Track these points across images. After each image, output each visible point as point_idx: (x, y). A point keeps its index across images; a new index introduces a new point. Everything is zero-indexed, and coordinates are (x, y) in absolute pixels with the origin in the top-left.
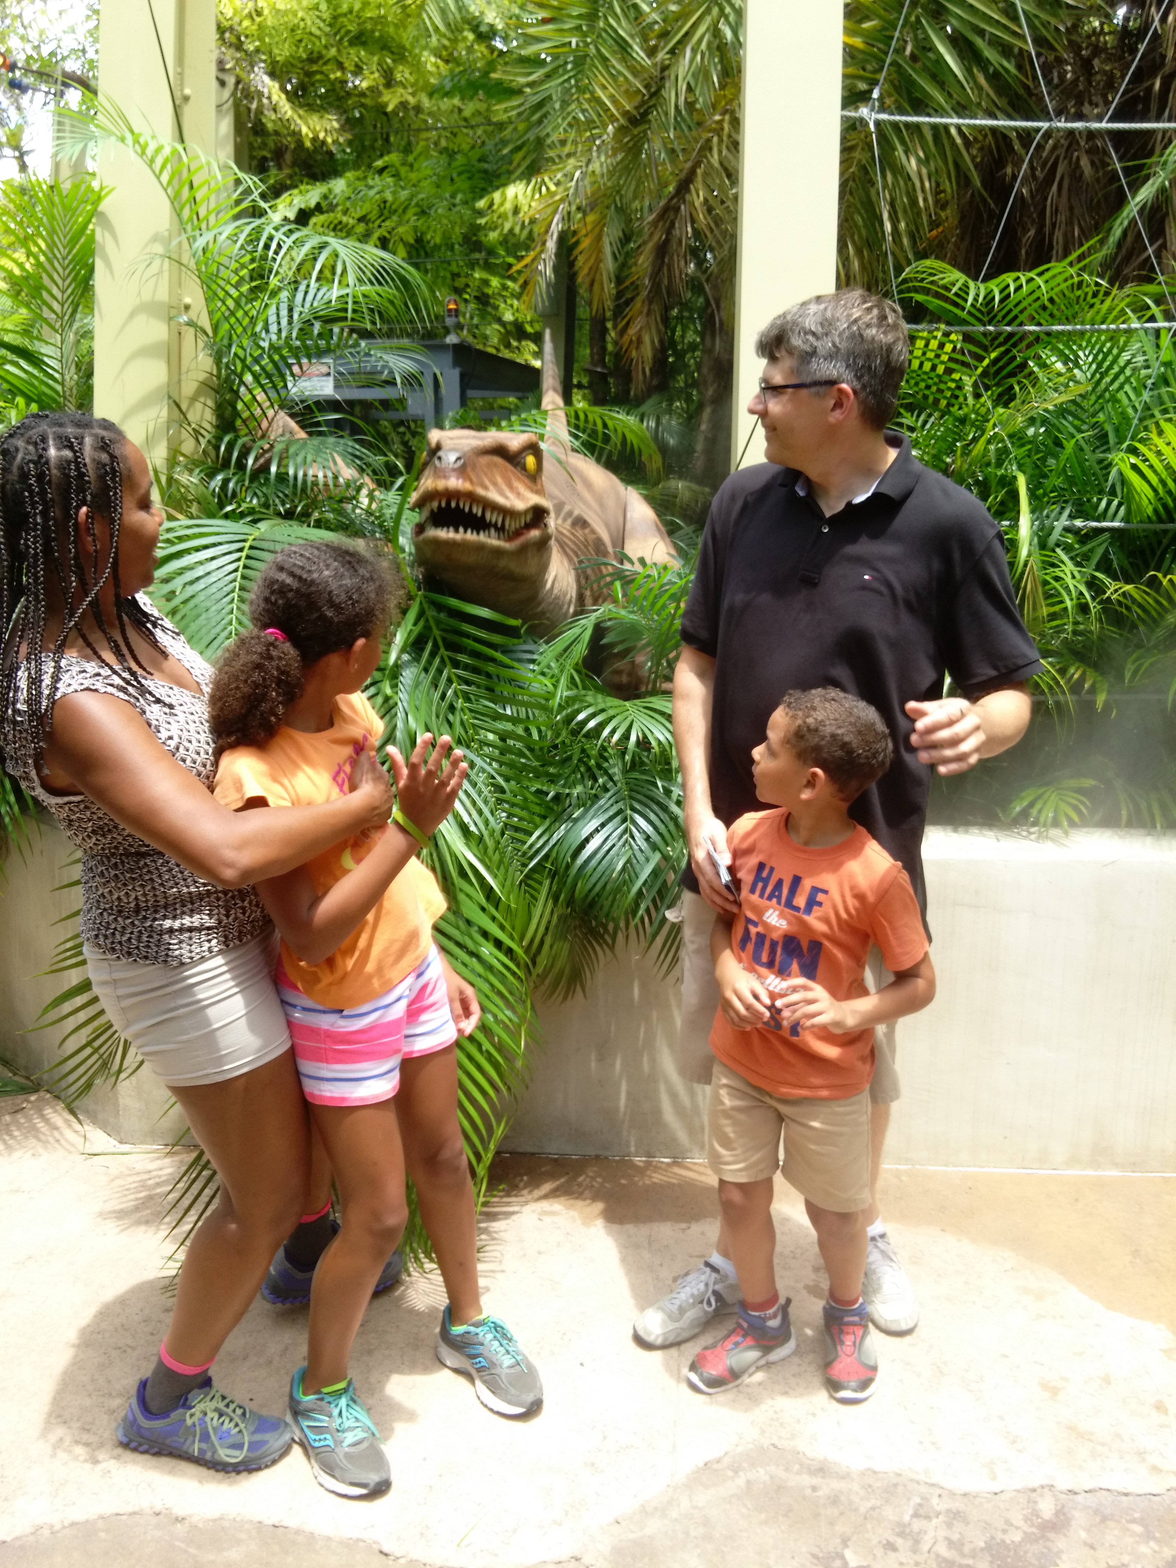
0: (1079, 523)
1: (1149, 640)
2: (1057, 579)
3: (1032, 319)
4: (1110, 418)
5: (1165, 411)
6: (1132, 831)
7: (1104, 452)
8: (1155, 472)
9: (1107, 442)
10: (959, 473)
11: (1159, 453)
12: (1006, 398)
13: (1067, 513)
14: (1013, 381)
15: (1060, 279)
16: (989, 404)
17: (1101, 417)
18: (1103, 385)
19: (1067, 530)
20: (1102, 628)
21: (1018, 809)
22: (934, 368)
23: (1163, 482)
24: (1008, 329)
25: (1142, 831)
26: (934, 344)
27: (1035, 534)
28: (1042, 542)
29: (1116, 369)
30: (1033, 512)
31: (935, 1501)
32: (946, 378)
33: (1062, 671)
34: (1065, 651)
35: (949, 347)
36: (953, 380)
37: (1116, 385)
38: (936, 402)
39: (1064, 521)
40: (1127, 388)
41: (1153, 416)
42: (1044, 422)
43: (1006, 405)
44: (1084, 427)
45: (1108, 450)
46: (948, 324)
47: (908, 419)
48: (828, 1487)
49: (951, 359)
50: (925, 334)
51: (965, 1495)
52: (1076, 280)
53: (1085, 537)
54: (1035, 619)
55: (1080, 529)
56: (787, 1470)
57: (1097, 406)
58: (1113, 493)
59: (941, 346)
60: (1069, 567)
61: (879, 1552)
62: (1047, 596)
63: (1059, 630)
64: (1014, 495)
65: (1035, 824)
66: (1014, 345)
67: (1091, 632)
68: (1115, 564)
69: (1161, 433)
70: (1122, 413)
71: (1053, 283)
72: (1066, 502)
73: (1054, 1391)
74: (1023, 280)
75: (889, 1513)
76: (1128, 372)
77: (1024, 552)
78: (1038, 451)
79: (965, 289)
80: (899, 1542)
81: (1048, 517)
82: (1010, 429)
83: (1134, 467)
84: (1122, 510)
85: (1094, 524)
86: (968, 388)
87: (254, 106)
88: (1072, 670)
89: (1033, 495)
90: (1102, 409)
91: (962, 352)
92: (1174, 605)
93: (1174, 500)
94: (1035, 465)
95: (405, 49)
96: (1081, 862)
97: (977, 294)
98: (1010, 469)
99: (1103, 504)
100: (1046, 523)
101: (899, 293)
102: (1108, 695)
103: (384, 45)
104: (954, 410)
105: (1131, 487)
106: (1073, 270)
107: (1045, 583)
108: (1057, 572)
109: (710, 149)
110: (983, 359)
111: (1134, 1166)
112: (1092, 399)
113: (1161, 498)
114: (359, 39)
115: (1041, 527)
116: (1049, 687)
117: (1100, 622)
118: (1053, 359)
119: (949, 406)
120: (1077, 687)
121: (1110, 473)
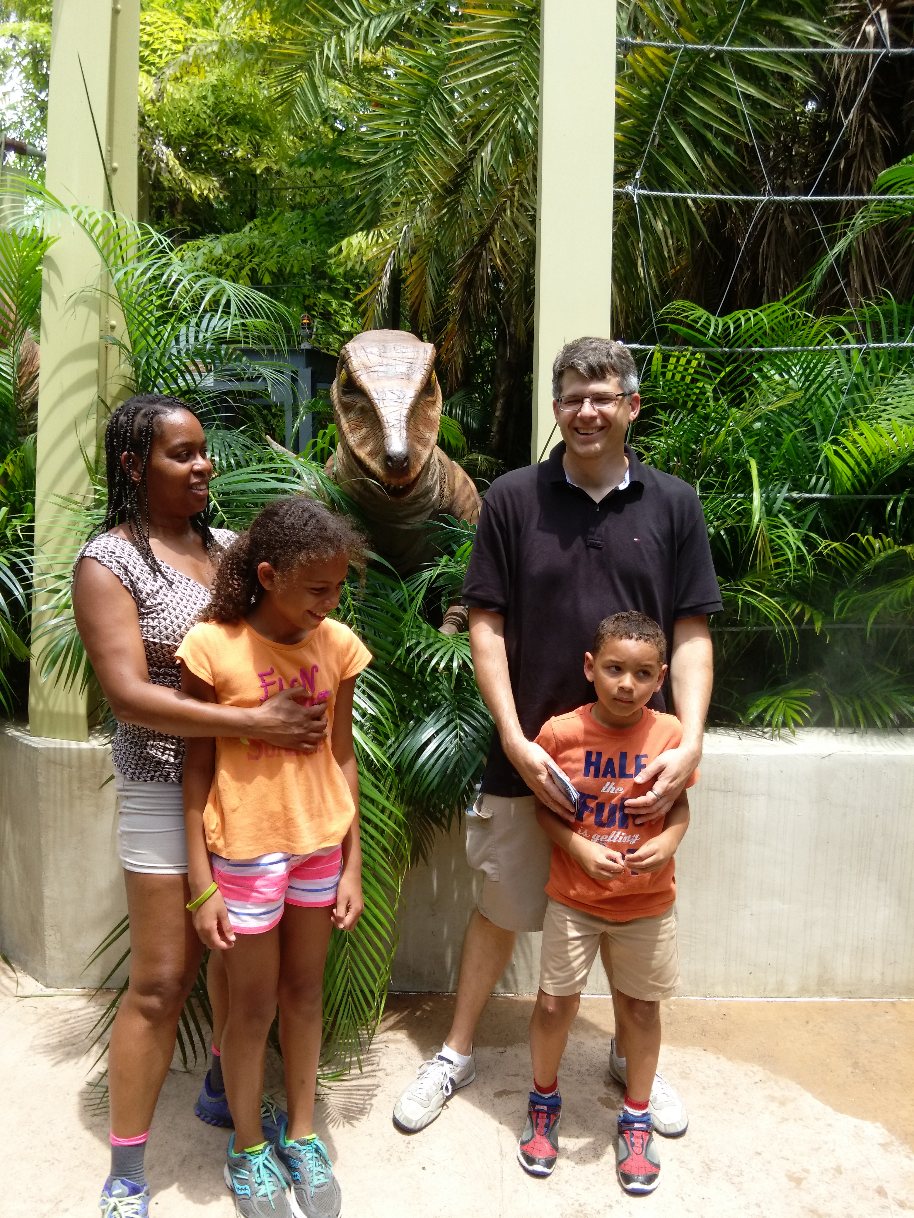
0: (795, 495)
1: (849, 582)
2: (780, 537)
3: (756, 341)
4: (816, 417)
5: (857, 411)
6: (842, 730)
7: (812, 441)
8: (852, 457)
9: (815, 434)
10: (704, 457)
11: (855, 442)
12: (737, 401)
13: (786, 487)
14: (743, 388)
15: (777, 313)
16: (725, 405)
17: (810, 415)
18: (811, 390)
19: (786, 500)
20: (816, 574)
21: (755, 714)
22: (683, 378)
23: (858, 464)
24: (739, 350)
25: (850, 730)
26: (683, 361)
27: (763, 503)
28: (769, 510)
29: (820, 379)
30: (761, 487)
32: (692, 386)
33: (786, 608)
34: (787, 592)
35: (694, 363)
36: (698, 388)
37: (820, 391)
38: (685, 403)
39: (784, 493)
40: (828, 393)
41: (848, 414)
42: (768, 420)
43: (738, 406)
44: (797, 422)
45: (816, 440)
46: (695, 346)
47: (663, 416)
49: (696, 372)
50: (677, 353)
52: (790, 313)
53: (800, 505)
54: (764, 569)
55: (796, 500)
57: (806, 407)
58: (820, 471)
59: (689, 362)
60: (789, 528)
62: (773, 550)
63: (782, 575)
64: (747, 475)
65: (769, 725)
66: (744, 362)
67: (808, 578)
68: (824, 527)
69: (855, 427)
70: (826, 412)
71: (773, 316)
72: (786, 479)
73: (798, 1181)
74: (751, 315)
76: (829, 382)
77: (756, 519)
78: (764, 441)
79: (708, 322)
81: (772, 490)
82: (742, 426)
83: (836, 453)
84: (828, 485)
85: (807, 495)
86: (710, 394)
87: (154, 168)
88: (794, 606)
89: (760, 474)
90: (810, 409)
91: (705, 367)
92: (869, 557)
93: (867, 477)
94: (762, 451)
95: (269, 128)
96: (805, 755)
97: (717, 325)
98: (744, 455)
99: (814, 480)
100: (772, 495)
101: (657, 323)
102: (823, 624)
103: (254, 125)
104: (698, 409)
105: (834, 467)
106: (786, 308)
107: (772, 540)
108: (781, 532)
109: (505, 211)
110: (720, 372)
111: (851, 994)
112: (803, 402)
113: (857, 476)
114: (234, 120)
115: (768, 498)
116: (777, 620)
117: (814, 569)
118: (773, 372)
119: (695, 406)
120: (798, 619)
121: (819, 456)
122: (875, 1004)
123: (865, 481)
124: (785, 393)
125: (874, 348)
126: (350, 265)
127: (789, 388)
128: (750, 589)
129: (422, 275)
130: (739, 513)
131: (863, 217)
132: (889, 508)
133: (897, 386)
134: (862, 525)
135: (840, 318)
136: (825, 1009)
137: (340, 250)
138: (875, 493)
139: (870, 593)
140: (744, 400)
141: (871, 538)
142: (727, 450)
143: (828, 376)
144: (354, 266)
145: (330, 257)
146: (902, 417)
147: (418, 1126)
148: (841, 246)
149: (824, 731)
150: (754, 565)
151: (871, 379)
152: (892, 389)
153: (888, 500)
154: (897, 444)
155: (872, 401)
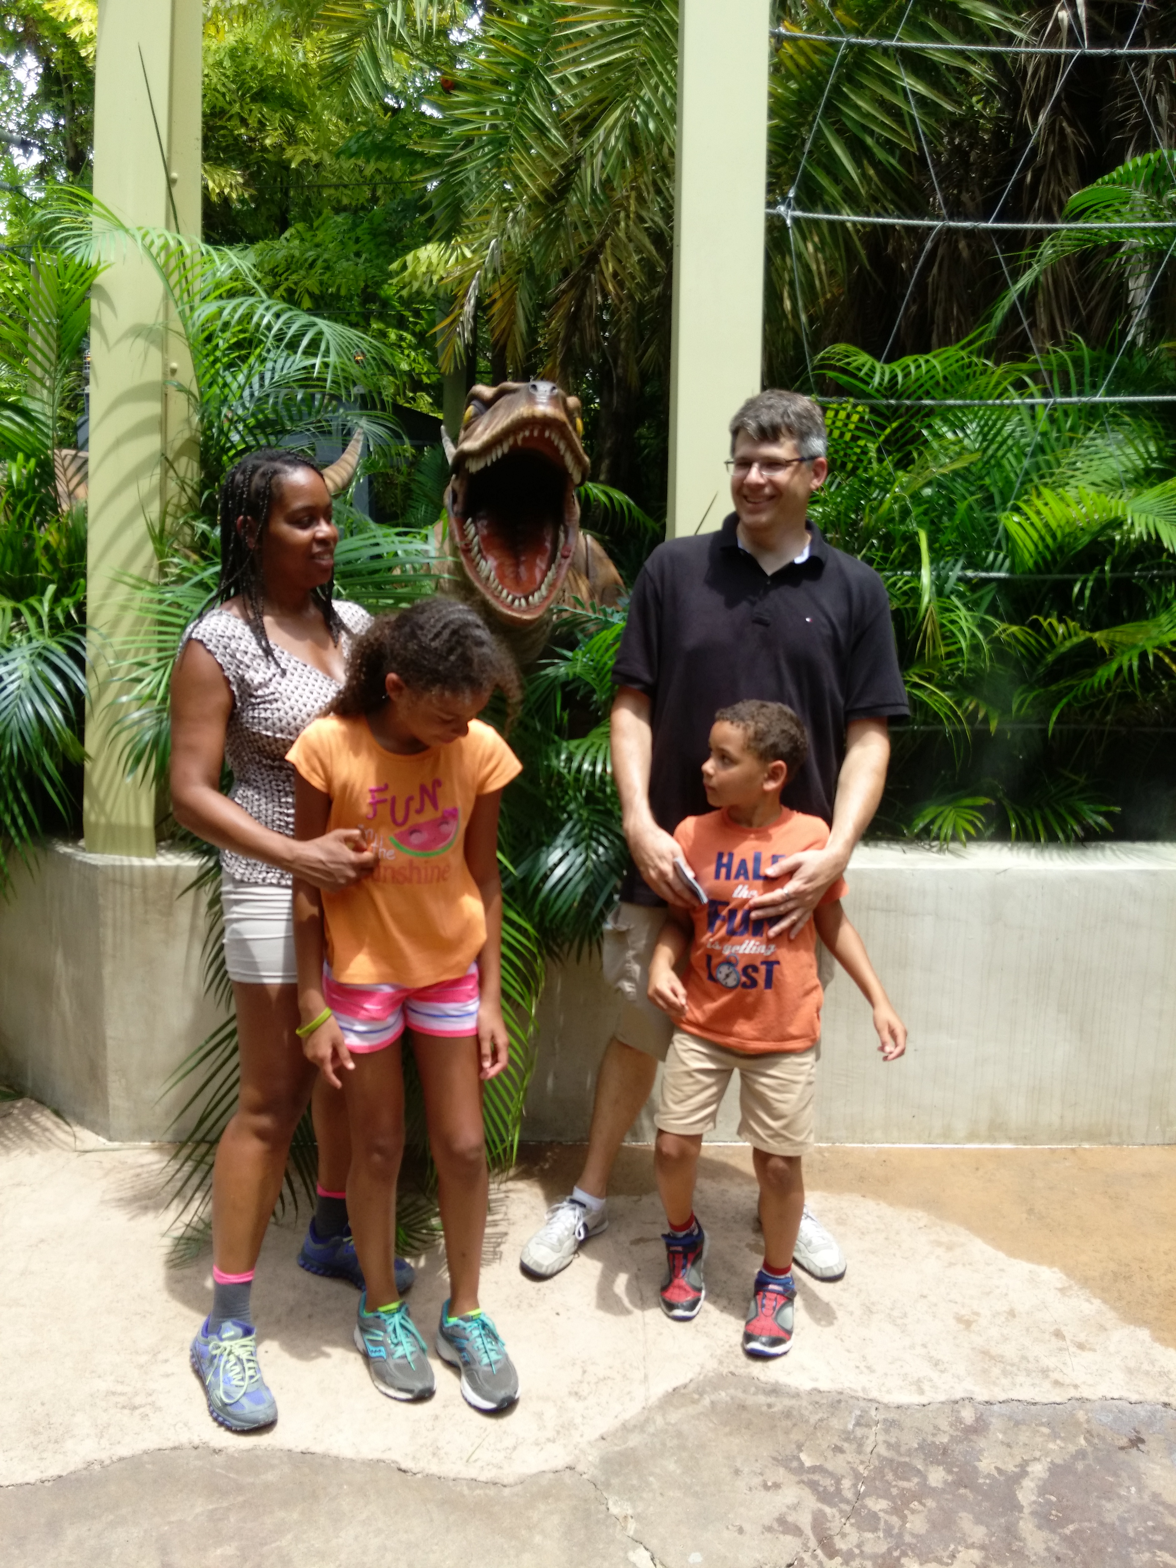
0: (970, 573)
2: (953, 622)
3: (927, 393)
4: (995, 483)
5: (1042, 477)
6: (1020, 844)
7: (990, 511)
8: (1036, 529)
9: (993, 502)
10: (867, 528)
11: (1038, 513)
12: (904, 463)
13: (960, 565)
14: (910, 447)
15: (952, 360)
16: (890, 467)
17: (987, 481)
18: (990, 452)
19: (960, 579)
20: (992, 666)
21: (921, 825)
22: (842, 435)
23: (1042, 538)
24: (908, 402)
25: (1029, 845)
26: (842, 415)
27: (933, 583)
28: (940, 591)
29: (999, 439)
30: (932, 563)
31: (873, 1413)
32: (852, 444)
33: (959, 703)
34: (959, 686)
35: (855, 418)
36: (859, 446)
37: (1000, 453)
38: (844, 465)
39: (956, 573)
40: (1009, 455)
41: (1031, 481)
42: (940, 485)
43: (905, 468)
44: (972, 489)
45: (994, 510)
46: (857, 397)
48: (781, 1404)
49: (857, 428)
50: (835, 406)
51: (898, 1407)
52: (967, 360)
53: (975, 586)
54: (934, 658)
55: (970, 579)
56: (744, 1391)
57: (984, 472)
58: (999, 547)
59: (848, 416)
60: (963, 612)
61: (829, 1454)
62: (944, 638)
63: (953, 668)
64: (915, 549)
65: (937, 838)
66: (912, 417)
67: (983, 669)
68: (1001, 610)
69: (1039, 495)
70: (1006, 478)
71: (947, 363)
72: (959, 555)
73: (968, 1324)
74: (921, 361)
75: (835, 1423)
76: (1010, 442)
77: (926, 599)
78: (935, 510)
79: (872, 370)
80: (846, 1445)
81: (943, 567)
82: (910, 491)
83: (1017, 524)
84: (1007, 563)
85: (983, 574)
86: (873, 454)
88: (967, 702)
89: (931, 548)
90: (988, 474)
91: (868, 423)
92: (1053, 646)
93: (1052, 554)
94: (932, 522)
95: (306, 107)
96: (978, 871)
97: (883, 374)
98: (912, 525)
99: (991, 557)
100: (943, 573)
101: (813, 369)
102: (999, 723)
103: (286, 102)
104: (860, 472)
105: (1014, 542)
106: (963, 353)
107: (942, 626)
108: (953, 616)
109: (618, 223)
110: (883, 428)
111: (1026, 1140)
112: (980, 465)
113: (1040, 553)
114: (262, 96)
115: (938, 577)
116: (948, 718)
117: (991, 659)
118: (945, 429)
119: (855, 469)
120: (972, 717)
121: (997, 529)
122: (1053, 1151)
123: (1049, 557)
124: (960, 454)
125: (1062, 404)
126: (416, 285)
127: (964, 448)
128: (917, 680)
129: (511, 302)
130: (905, 593)
131: (1054, 246)
132: (1076, 589)
133: (1088, 447)
134: (1046, 608)
135: (1024, 366)
136: (996, 1155)
137: (404, 267)
138: (1062, 572)
139: (1054, 688)
140: (912, 461)
141: (1055, 622)
142: (892, 520)
143: (1010, 435)
144: (420, 287)
145: (390, 275)
146: (1093, 484)
147: (549, 1271)
148: (1025, 280)
149: (998, 846)
150: (921, 654)
151: (1058, 439)
152: (1082, 451)
153: (1075, 581)
154: (1086, 515)
155: (1059, 465)
